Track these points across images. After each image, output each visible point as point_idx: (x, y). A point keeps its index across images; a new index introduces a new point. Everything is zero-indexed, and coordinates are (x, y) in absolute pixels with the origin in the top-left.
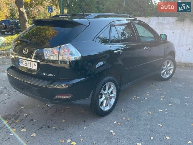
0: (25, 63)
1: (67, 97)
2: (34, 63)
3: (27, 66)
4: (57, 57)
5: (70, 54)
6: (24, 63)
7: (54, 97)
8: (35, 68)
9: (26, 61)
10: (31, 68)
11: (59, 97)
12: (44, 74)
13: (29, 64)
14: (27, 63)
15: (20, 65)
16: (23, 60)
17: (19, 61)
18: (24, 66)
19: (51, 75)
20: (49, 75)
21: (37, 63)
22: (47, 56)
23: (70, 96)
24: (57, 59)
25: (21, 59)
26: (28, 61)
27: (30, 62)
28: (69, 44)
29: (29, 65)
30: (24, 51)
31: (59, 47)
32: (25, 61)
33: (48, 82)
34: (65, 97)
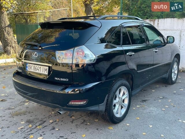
0: (34, 68)
1: (82, 103)
2: (44, 67)
3: (36, 71)
4: (71, 60)
5: (85, 56)
6: (32, 68)
7: (68, 103)
8: (46, 73)
9: (35, 66)
10: (41, 72)
11: (73, 103)
12: (56, 79)
13: (39, 68)
14: (37, 68)
15: (28, 70)
16: (31, 65)
17: (27, 65)
18: (33, 71)
19: (64, 80)
20: (62, 79)
21: (48, 68)
22: (59, 59)
23: (85, 102)
24: (71, 63)
25: (29, 64)
26: (38, 66)
27: (40, 66)
28: (83, 46)
29: (38, 70)
30: (33, 55)
31: (72, 49)
32: (33, 65)
33: (62, 88)
34: (79, 103)
